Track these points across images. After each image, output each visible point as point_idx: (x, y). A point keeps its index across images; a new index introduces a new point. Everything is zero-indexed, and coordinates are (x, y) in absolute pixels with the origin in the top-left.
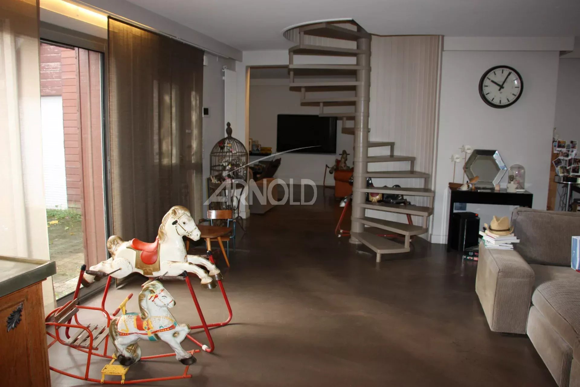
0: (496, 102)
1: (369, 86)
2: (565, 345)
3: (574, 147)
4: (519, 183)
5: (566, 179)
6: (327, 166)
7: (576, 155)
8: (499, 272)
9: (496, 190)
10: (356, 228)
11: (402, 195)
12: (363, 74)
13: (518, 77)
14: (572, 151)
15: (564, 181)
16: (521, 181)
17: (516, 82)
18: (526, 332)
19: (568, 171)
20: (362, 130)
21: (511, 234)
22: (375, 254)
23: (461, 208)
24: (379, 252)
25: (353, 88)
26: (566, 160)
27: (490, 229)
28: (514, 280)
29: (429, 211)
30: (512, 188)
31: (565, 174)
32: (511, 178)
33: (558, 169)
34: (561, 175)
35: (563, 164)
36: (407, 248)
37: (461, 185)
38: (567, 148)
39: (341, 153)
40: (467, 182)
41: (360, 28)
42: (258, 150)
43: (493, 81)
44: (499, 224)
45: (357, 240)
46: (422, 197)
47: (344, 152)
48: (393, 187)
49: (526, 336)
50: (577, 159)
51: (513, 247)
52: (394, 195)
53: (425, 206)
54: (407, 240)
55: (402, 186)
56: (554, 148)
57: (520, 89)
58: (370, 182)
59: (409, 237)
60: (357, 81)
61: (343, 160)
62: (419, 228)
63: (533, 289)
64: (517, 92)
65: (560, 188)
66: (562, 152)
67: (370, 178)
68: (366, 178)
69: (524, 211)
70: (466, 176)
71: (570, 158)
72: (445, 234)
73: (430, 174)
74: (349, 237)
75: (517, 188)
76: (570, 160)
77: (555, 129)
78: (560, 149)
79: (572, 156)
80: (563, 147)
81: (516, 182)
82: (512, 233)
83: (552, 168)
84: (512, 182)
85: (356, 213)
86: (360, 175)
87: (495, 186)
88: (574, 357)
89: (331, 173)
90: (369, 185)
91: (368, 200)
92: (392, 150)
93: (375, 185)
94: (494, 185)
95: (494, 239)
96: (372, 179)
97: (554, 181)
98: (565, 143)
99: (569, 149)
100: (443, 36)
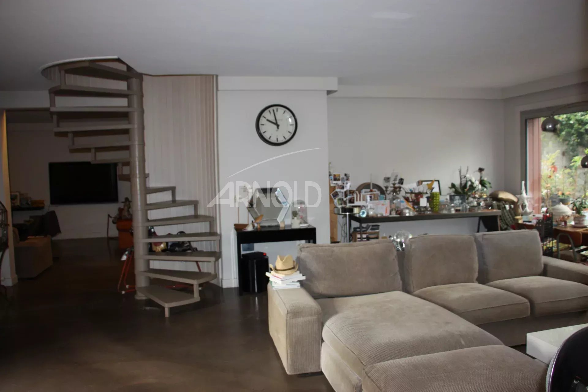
0: (273, 140)
1: (143, 128)
2: (355, 377)
3: (348, 179)
4: (302, 218)
5: (344, 210)
6: (109, 216)
7: (350, 186)
8: (287, 314)
9: (282, 227)
10: (141, 282)
11: (189, 242)
12: (136, 117)
13: (292, 115)
14: (347, 183)
15: (342, 212)
16: (304, 216)
17: (290, 120)
18: (321, 369)
19: (345, 203)
20: (138, 176)
21: (296, 272)
22: (163, 308)
23: (249, 249)
24: (167, 306)
25: (126, 132)
26: (342, 192)
27: (276, 270)
28: (302, 319)
29: (217, 255)
30: (297, 224)
31: (343, 205)
32: (295, 214)
33: (336, 201)
34: (340, 207)
35: (340, 196)
36: (196, 297)
37: (246, 226)
38: (342, 181)
39: (124, 200)
40: (252, 222)
41: (129, 68)
42: (27, 204)
43: (268, 120)
44: (283, 263)
45: (143, 295)
46: (209, 242)
47: (127, 199)
48: (178, 234)
49: (321, 373)
50: (351, 190)
51: (299, 285)
52: (179, 242)
53: (213, 250)
54: (196, 289)
55: (187, 232)
56: (331, 181)
57: (294, 126)
58: (153, 230)
59: (198, 286)
60: (129, 123)
61: (126, 208)
62: (208, 274)
63: (322, 325)
64: (292, 129)
65: (340, 219)
66: (338, 185)
67: (152, 227)
68: (148, 227)
69: (307, 247)
70: (250, 216)
71: (345, 190)
72: (236, 277)
73: (214, 216)
74: (135, 293)
75: (301, 223)
76: (346, 192)
77: (330, 163)
78: (335, 182)
79: (348, 187)
80: (339, 180)
81: (299, 217)
82: (298, 270)
83: (331, 201)
84: (295, 218)
85: (140, 266)
86: (140, 225)
87: (280, 223)
88: (363, 388)
89: (114, 223)
90: (151, 234)
91: (151, 250)
92: (174, 195)
93: (158, 233)
94: (278, 223)
95: (280, 279)
96: (155, 227)
97: (334, 213)
98: (339, 176)
99: (344, 181)
100: (217, 76)
